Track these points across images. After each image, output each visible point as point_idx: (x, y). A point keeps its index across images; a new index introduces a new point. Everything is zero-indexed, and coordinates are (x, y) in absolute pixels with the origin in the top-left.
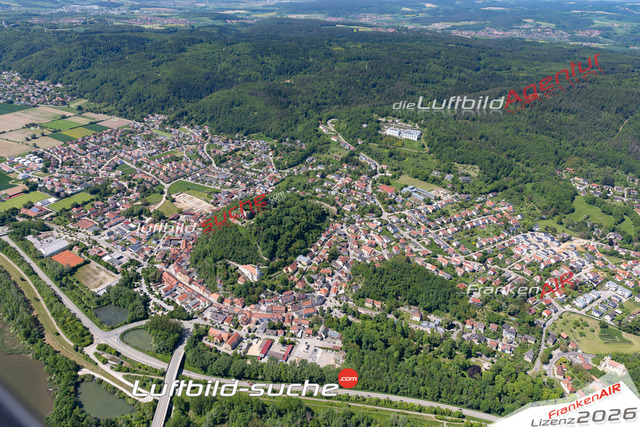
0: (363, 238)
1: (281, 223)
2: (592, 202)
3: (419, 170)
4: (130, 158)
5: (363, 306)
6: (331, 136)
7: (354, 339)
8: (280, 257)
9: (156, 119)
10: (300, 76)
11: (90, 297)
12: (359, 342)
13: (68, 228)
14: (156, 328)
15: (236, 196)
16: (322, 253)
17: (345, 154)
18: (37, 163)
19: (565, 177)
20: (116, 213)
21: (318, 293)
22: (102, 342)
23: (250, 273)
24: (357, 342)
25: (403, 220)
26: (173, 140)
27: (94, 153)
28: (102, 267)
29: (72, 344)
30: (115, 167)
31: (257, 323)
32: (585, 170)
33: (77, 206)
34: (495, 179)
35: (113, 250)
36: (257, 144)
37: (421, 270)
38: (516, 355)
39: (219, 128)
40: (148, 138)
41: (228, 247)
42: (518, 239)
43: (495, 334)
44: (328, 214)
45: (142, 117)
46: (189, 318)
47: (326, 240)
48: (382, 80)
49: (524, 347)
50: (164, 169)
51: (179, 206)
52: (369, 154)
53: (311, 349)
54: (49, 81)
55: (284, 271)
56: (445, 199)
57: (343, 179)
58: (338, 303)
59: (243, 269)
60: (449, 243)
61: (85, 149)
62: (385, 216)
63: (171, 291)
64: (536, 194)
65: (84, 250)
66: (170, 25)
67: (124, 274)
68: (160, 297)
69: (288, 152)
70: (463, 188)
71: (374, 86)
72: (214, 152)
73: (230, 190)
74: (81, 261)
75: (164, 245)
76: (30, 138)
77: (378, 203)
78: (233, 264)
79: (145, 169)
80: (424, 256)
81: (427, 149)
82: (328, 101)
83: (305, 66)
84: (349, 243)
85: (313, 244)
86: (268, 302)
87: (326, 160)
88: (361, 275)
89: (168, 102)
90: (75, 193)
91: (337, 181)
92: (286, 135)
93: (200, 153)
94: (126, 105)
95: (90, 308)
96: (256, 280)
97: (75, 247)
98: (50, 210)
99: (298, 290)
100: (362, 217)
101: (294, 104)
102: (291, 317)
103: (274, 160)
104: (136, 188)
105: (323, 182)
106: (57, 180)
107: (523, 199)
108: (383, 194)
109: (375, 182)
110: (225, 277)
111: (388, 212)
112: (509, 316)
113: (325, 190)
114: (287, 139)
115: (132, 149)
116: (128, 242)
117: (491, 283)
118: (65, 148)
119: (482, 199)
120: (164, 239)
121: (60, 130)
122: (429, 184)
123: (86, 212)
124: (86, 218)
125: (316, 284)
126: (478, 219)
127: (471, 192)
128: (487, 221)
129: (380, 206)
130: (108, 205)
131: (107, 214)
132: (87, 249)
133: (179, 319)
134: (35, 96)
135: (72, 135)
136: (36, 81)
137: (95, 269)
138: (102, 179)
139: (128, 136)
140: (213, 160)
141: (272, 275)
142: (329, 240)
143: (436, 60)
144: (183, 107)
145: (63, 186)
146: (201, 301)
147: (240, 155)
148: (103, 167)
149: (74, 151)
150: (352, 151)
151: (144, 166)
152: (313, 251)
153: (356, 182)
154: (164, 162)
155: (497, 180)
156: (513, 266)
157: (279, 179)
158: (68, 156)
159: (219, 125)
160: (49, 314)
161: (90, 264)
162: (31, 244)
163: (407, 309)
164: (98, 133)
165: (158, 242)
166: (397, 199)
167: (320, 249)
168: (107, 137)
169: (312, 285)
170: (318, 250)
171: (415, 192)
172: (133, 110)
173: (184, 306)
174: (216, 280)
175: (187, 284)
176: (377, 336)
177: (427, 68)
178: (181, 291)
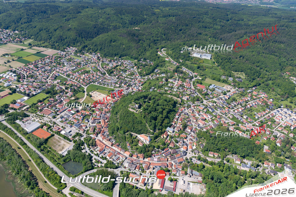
0: (197, 115)
1: (156, 110)
3: (215, 76)
4: (62, 72)
5: (208, 156)
6: (165, 57)
7: (209, 177)
8: (159, 129)
9: (72, 50)
10: (142, 25)
11: (59, 157)
13: (38, 115)
16: (178, 125)
17: (174, 67)
18: (13, 77)
19: (286, 77)
20: (62, 104)
21: (182, 149)
22: (72, 186)
23: (144, 139)
24: (211, 179)
25: (215, 105)
26: (83, 61)
27: (43, 70)
28: (62, 138)
30: (56, 78)
31: (154, 169)
33: (40, 101)
34: (254, 79)
35: (65, 127)
36: (127, 62)
39: (106, 54)
40: (70, 60)
41: (130, 125)
42: (275, 113)
43: (281, 169)
44: (177, 103)
45: (64, 49)
46: (117, 168)
47: (178, 118)
48: (184, 27)
50: (82, 78)
51: (95, 99)
53: (186, 183)
54: (11, 30)
55: (162, 137)
56: (231, 91)
57: (177, 81)
58: (194, 154)
59: (139, 136)
60: (242, 116)
61: (37, 68)
62: (205, 102)
63: (102, 151)
65: (49, 128)
67: (75, 142)
68: (97, 155)
69: (144, 66)
70: (239, 85)
71: (181, 30)
72: (106, 67)
73: (119, 89)
74: (49, 135)
76: (6, 62)
77: (199, 95)
78: (134, 134)
79: (72, 78)
80: (232, 125)
81: (216, 64)
82: (159, 38)
83: (143, 20)
84: (191, 119)
85: (173, 120)
86: (157, 156)
87: (165, 71)
88: (203, 138)
89: (76, 40)
90: (38, 94)
91: (174, 82)
92: (141, 57)
93: (99, 68)
94: (54, 42)
95: (60, 164)
96: (148, 143)
97: (44, 126)
98: (26, 104)
99: (171, 148)
100: (194, 103)
101: (142, 41)
102: (171, 164)
103: (138, 71)
104: (70, 90)
105: (167, 84)
106: (26, 86)
107: (270, 90)
108: (201, 90)
109: (194, 83)
110: (131, 142)
111: (206, 100)
112: (286, 159)
113: (170, 88)
114: (142, 60)
115: (62, 67)
116: (72, 122)
117: (270, 139)
118: (27, 67)
119: (251, 91)
120: (91, 119)
121: (22, 57)
122: (221, 83)
123: (46, 105)
124: (46, 108)
125: (180, 144)
126: (251, 102)
127: (244, 87)
128: (257, 103)
129: (201, 97)
130: (57, 100)
131: (57, 105)
132: (51, 127)
133: (111, 168)
134: (5, 38)
135: (29, 60)
136: (4, 30)
137: (58, 139)
138: (50, 85)
139: (58, 59)
140: (106, 72)
141: (156, 140)
142: (180, 117)
143: (207, 16)
144: (85, 43)
145: (30, 90)
146: (120, 157)
147: (119, 69)
148: (49, 78)
149: (32, 69)
150: (178, 66)
151: (71, 76)
152: (173, 124)
153: (184, 83)
154: (80, 74)
155: (254, 80)
156: (277, 128)
157: (143, 82)
158: (29, 72)
159: (105, 52)
160: (39, 170)
161: (54, 136)
162: (20, 126)
163: (231, 157)
164: (43, 58)
165: (89, 121)
166: (208, 92)
167: (176, 122)
168: (47, 61)
169: (178, 144)
170: (176, 123)
171: (216, 88)
172: (58, 45)
173: (112, 160)
174: (126, 144)
175: (111, 147)
176: (223, 175)
177: (204, 20)
178: (108, 151)
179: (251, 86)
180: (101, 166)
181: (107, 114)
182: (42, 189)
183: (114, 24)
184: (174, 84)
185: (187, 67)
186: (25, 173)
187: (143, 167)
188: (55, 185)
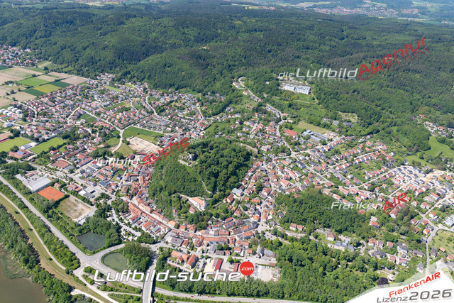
0: (280, 173)
1: (218, 163)
2: (443, 141)
3: (313, 118)
4: (90, 109)
5: (288, 229)
6: (243, 90)
7: (286, 258)
8: (220, 191)
9: (107, 77)
10: (213, 44)
11: (73, 226)
12: (291, 260)
13: (49, 168)
14: (131, 252)
15: (176, 139)
16: (250, 186)
17: (255, 105)
18: (18, 114)
19: (419, 122)
20: (85, 154)
21: (252, 219)
22: (88, 265)
23: (198, 204)
24: (288, 260)
25: (307, 158)
26: (122, 94)
27: (62, 105)
28: (79, 200)
30: (79, 116)
31: (208, 245)
32: (434, 117)
33: (54, 149)
34: (370, 124)
35: (87, 185)
36: (186, 97)
37: (331, 199)
38: (410, 267)
39: (156, 84)
40: (102, 92)
41: (179, 183)
42: (395, 172)
43: (392, 250)
44: (251, 155)
45: (96, 75)
46: (155, 243)
47: (252, 175)
48: (275, 47)
49: (415, 260)
50: (118, 117)
51: (134, 148)
52: (273, 105)
54: (20, 47)
55: (224, 201)
56: (335, 140)
57: (256, 125)
58: (268, 227)
59: (191, 200)
60: (345, 176)
61: (54, 102)
62: (293, 154)
63: (137, 219)
64: (400, 135)
65: (63, 186)
66: (107, 3)
67: (98, 206)
68: (129, 225)
69: (211, 103)
70: (347, 131)
71: (270, 52)
72: (154, 103)
73: (171, 134)
74: (62, 196)
75: (126, 181)
76: (9, 93)
77: (286, 144)
78: (184, 197)
79: (103, 117)
80: (329, 187)
81: (317, 101)
82: (237, 63)
83: (216, 36)
84: (270, 177)
85: (243, 179)
86: (214, 227)
87: (241, 110)
88: (284, 204)
89: (114, 64)
90: (51, 138)
91: (252, 126)
92: (208, 90)
93: (144, 104)
94: (82, 66)
95: (74, 236)
96: (204, 210)
97: (56, 184)
98: (33, 153)
99: (236, 217)
100: (277, 156)
101: (211, 66)
102: (234, 239)
103: (201, 110)
104: (98, 134)
105: (241, 128)
106: (35, 128)
107: (392, 140)
108: (289, 137)
109: (281, 128)
110: (179, 207)
111: (295, 151)
112: (400, 235)
113: (245, 134)
114: (209, 93)
115: (90, 101)
116: (97, 178)
117: (382, 208)
118: (38, 101)
119: (363, 140)
120: (125, 175)
121: (32, 87)
122: (321, 128)
123: (61, 154)
124: (61, 159)
125: (249, 212)
126: (362, 156)
127: (353, 135)
128: (369, 158)
129: (288, 147)
130: (78, 148)
131: (78, 155)
132: (66, 185)
133: (146, 243)
134: (10, 59)
135: (43, 91)
136: (10, 47)
137: (74, 202)
138: (70, 126)
139: (86, 91)
140: (154, 110)
141: (215, 205)
142: (254, 175)
143: (311, 32)
144: (126, 68)
145: (40, 132)
146: (162, 228)
147: (174, 106)
148: (70, 116)
149: (45, 103)
150: (260, 103)
151: (102, 115)
152: (243, 184)
153: (267, 128)
154: (117, 112)
156: (395, 194)
157: (207, 125)
158: (41, 108)
159: (155, 82)
160: (42, 243)
161: (69, 198)
162: (21, 182)
163: (322, 231)
164: (63, 89)
165: (121, 178)
166: (300, 140)
168: (70, 92)
169: (246, 213)
170: (247, 183)
171: (312, 135)
172: (88, 70)
173: (149, 232)
174: (172, 210)
175: (149, 214)
176: (305, 255)
177: (306, 37)
178: (145, 219)
179: (365, 133)
180: (133, 239)
181: (149, 168)
182: (44, 269)
183: (171, 41)
184: (252, 128)
186: (21, 246)
187: (194, 242)
188: (63, 263)
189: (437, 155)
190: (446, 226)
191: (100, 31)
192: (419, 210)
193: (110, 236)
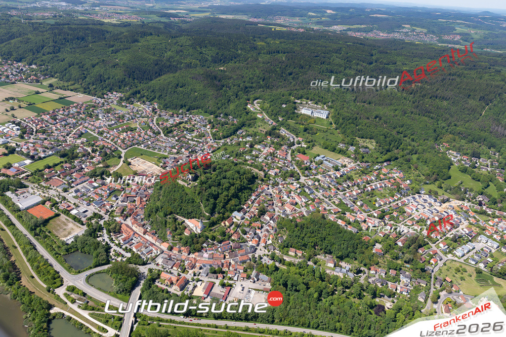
0: (285, 197)
1: (219, 184)
2: (464, 171)
3: (328, 143)
4: (93, 128)
5: (287, 254)
6: (257, 113)
7: (281, 282)
8: (219, 213)
9: (114, 96)
10: (231, 64)
11: (60, 245)
12: (285, 285)
13: (42, 186)
14: (117, 272)
15: (181, 161)
16: (252, 210)
17: (269, 128)
18: (15, 130)
19: (442, 150)
20: (82, 173)
21: (250, 243)
22: (71, 284)
23: (194, 226)
24: (283, 284)
25: (317, 183)
26: (129, 114)
27: (63, 123)
28: (70, 219)
29: (45, 286)
30: (81, 135)
31: (201, 268)
32: (458, 145)
33: (49, 167)
34: (388, 151)
35: (79, 205)
36: (197, 118)
37: (334, 225)
38: (411, 296)
39: (166, 105)
40: (108, 111)
41: (176, 204)
42: (408, 200)
43: (394, 278)
44: (257, 178)
45: (103, 94)
46: (144, 264)
47: (255, 199)
48: (297, 69)
49: (417, 289)
50: (121, 137)
51: (134, 169)
52: (287, 129)
53: (246, 290)
54: (26, 63)
55: (223, 224)
56: (349, 166)
57: (267, 148)
58: (267, 251)
59: (188, 222)
60: (354, 202)
61: (55, 120)
62: (303, 179)
63: (128, 240)
64: (420, 164)
65: (55, 204)
66: (125, 20)
67: (88, 226)
68: (119, 245)
69: (223, 125)
70: (363, 157)
71: (290, 74)
72: (162, 124)
73: (176, 156)
74: (52, 214)
75: (122, 201)
76: (9, 109)
77: (297, 169)
78: (180, 218)
79: (105, 137)
80: (335, 213)
81: (334, 126)
82: (254, 85)
83: (235, 57)
84: (275, 202)
85: (246, 202)
86: (209, 251)
87: (253, 133)
88: (285, 229)
89: (124, 83)
90: (48, 157)
91: (263, 150)
92: (221, 112)
93: (151, 125)
94: (89, 84)
95: (60, 255)
96: (200, 232)
97: (47, 202)
98: (26, 170)
99: (234, 240)
100: (284, 180)
101: (227, 87)
102: (228, 263)
103: (211, 132)
104: (98, 153)
105: (251, 151)
106: (32, 145)
107: (410, 168)
108: (300, 161)
109: (293, 152)
110: (174, 229)
111: (305, 176)
112: (405, 264)
113: (254, 158)
114: (222, 115)
115: (94, 120)
116: (92, 198)
117: (389, 236)
118: (39, 118)
119: (379, 167)
120: (122, 196)
121: (34, 104)
122: (336, 154)
123: (57, 173)
124: (56, 177)
125: (248, 236)
126: (376, 183)
127: (369, 161)
128: (383, 185)
129: (298, 171)
131: (74, 174)
132: (57, 204)
133: (135, 264)
134: (13, 75)
135: (44, 108)
136: (15, 62)
137: (64, 220)
138: (70, 145)
139: (91, 109)
140: (161, 131)
141: (212, 228)
142: (258, 199)
143: (338, 55)
144: (136, 87)
145: (37, 150)
146: (154, 249)
147: (183, 127)
148: (71, 135)
149: (46, 121)
150: (274, 126)
151: (105, 135)
152: (245, 208)
153: (278, 152)
154: (121, 132)
155: (390, 151)
156: (406, 222)
157: (216, 147)
158: (41, 125)
159: (166, 102)
160: (25, 260)
161: (60, 217)
162: (10, 199)
163: (323, 257)
164: (66, 107)
165: (117, 199)
166: (311, 166)
167: (251, 206)
168: (73, 110)
169: (245, 237)
170: (249, 207)
171: (326, 160)
172: (95, 89)
173: (139, 253)
174: (166, 232)
175: (142, 235)
176: (300, 280)
177: (331, 61)
178: (137, 241)
179: (382, 160)
180: (122, 260)
181: (148, 190)
182: (24, 286)
183: (187, 61)
184: (262, 152)
185: (288, 128)
187: (186, 265)
188: (45, 281)
189: (456, 185)
190: (456, 256)
191: (111, 49)
192: (430, 240)
193: (98, 256)
